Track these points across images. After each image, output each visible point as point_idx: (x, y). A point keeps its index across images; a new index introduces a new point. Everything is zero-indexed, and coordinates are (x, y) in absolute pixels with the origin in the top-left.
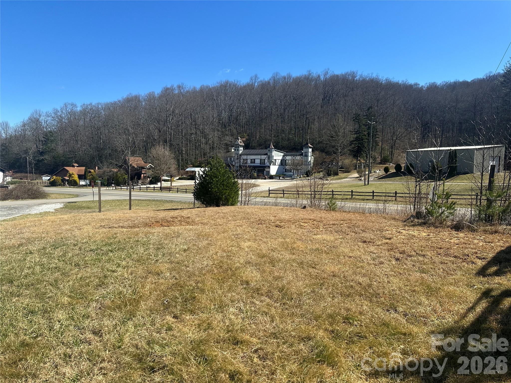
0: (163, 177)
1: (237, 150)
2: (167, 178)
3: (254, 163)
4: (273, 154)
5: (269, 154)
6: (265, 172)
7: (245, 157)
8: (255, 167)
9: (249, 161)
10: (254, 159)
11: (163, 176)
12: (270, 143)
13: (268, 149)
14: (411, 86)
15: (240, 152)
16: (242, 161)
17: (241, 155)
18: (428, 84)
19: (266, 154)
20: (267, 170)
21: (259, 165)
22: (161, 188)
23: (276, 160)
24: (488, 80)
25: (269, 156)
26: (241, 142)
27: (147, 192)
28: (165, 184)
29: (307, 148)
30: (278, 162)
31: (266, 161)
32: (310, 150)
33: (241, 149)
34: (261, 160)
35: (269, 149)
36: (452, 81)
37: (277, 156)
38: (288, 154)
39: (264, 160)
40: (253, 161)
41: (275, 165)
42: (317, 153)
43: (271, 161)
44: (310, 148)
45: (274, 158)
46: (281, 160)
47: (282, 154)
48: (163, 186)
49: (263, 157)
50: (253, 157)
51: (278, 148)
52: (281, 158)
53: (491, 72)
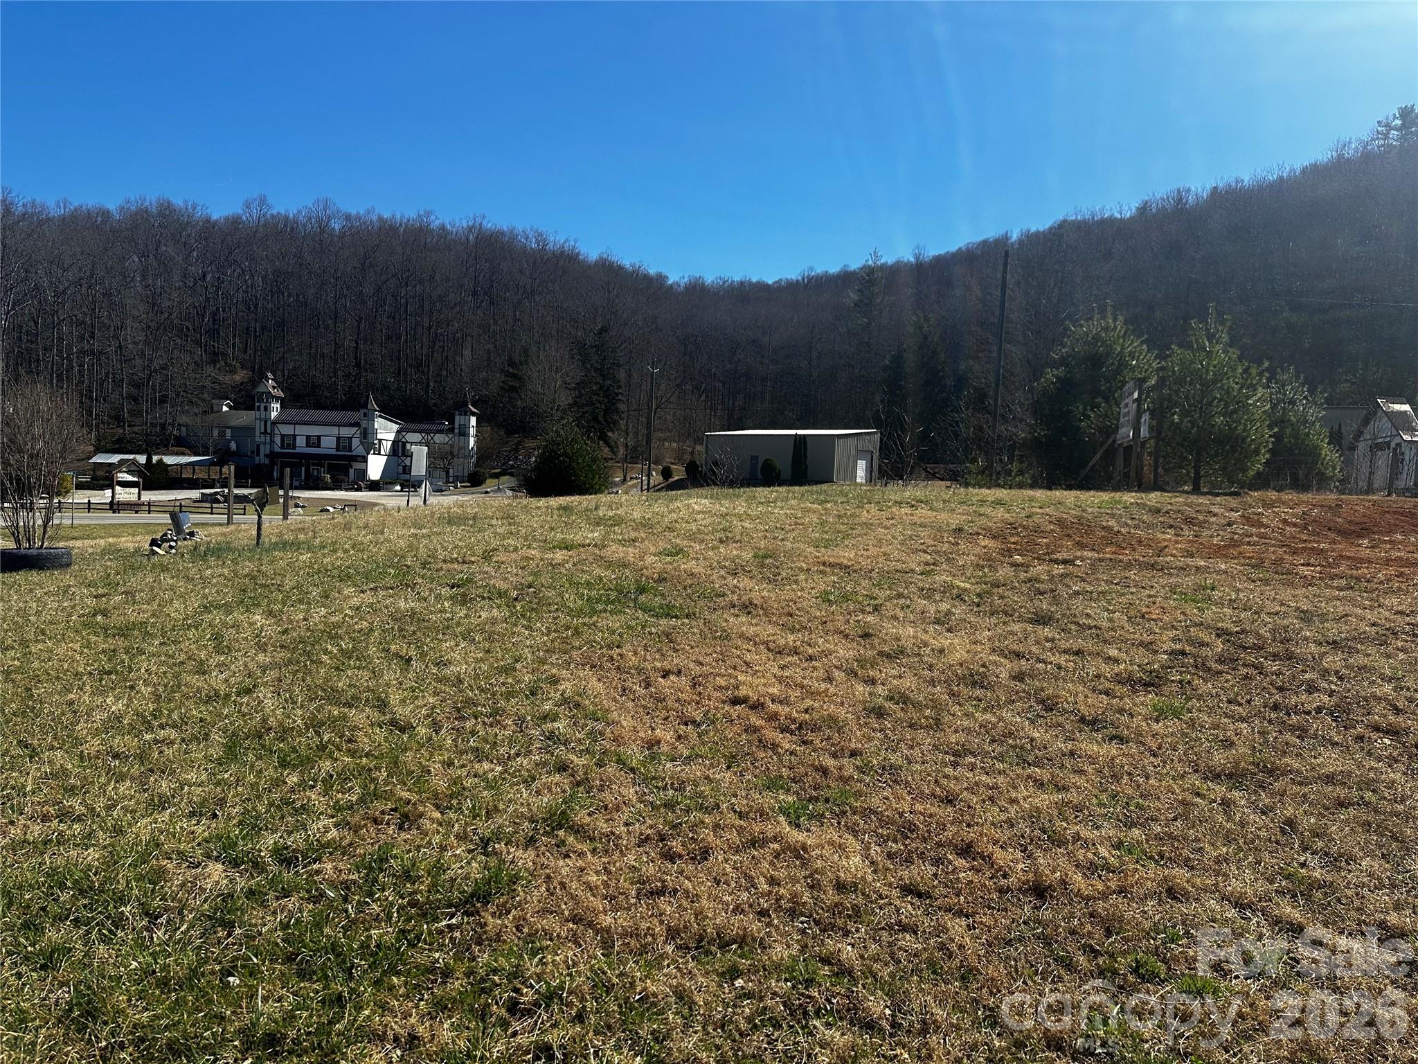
0: (119, 475)
1: (262, 409)
2: (129, 478)
3: (319, 446)
4: (376, 424)
5: (364, 424)
6: (351, 471)
7: (287, 430)
8: (320, 458)
9: (301, 441)
10: (319, 437)
11: (120, 472)
12: (368, 397)
13: (362, 411)
15: (274, 415)
16: (278, 440)
17: (274, 423)
18: (686, 279)
19: (357, 424)
20: (357, 466)
21: (334, 452)
22: (111, 504)
23: (380, 440)
24: (806, 286)
25: (365, 429)
26: (274, 388)
28: (124, 495)
29: (465, 414)
30: (387, 446)
31: (356, 442)
32: (473, 420)
33: (276, 406)
34: (338, 438)
35: (366, 411)
36: (737, 278)
37: (386, 431)
38: (412, 426)
39: (350, 439)
40: (314, 441)
41: (379, 454)
42: (487, 429)
43: (371, 446)
44: (473, 414)
45: (379, 436)
46: (393, 442)
47: (395, 427)
48: (118, 498)
49: (346, 432)
50: (314, 431)
51: (390, 412)
52: (392, 436)
53: (811, 269)
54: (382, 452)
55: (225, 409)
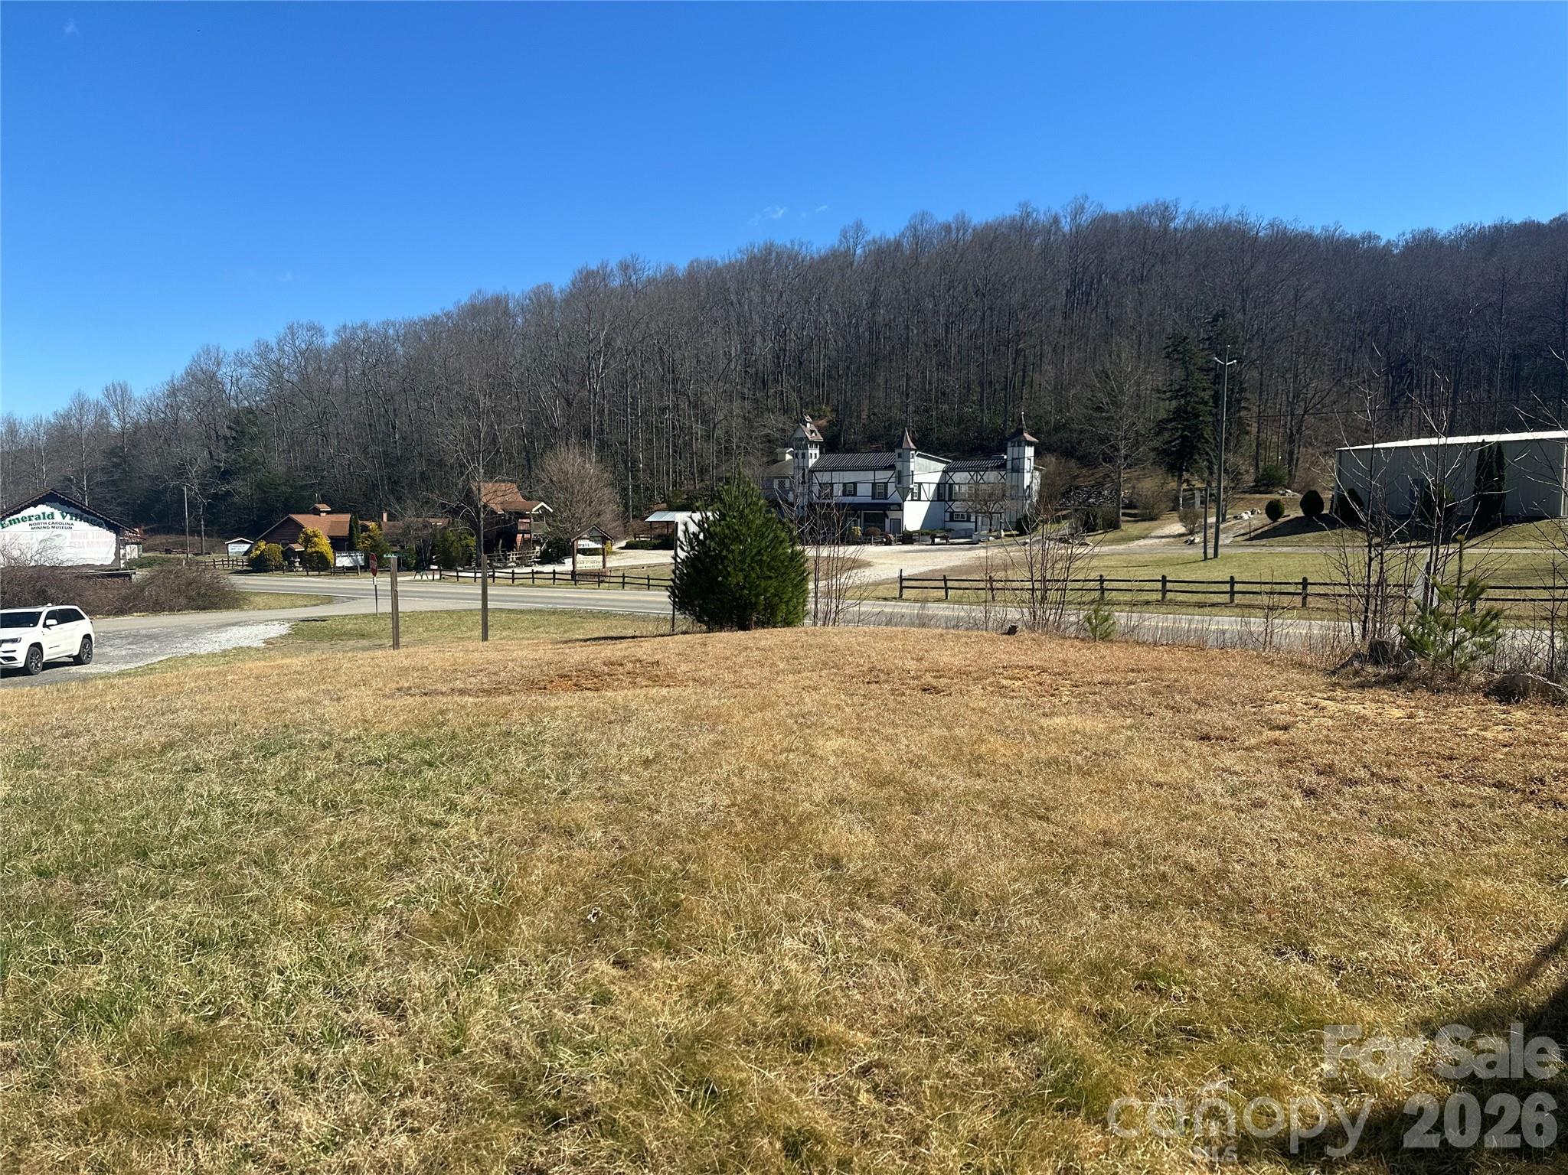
0: (580, 542)
1: (800, 456)
2: (592, 545)
3: (855, 494)
4: (912, 465)
5: (899, 466)
6: (887, 521)
7: (825, 477)
8: (856, 508)
9: (838, 490)
10: (855, 484)
11: (581, 538)
12: (904, 432)
13: (897, 451)
14: (1352, 244)
15: (811, 462)
16: (816, 489)
17: (812, 471)
18: (1408, 236)
19: (892, 467)
20: (893, 515)
21: (869, 500)
22: (573, 573)
23: (920, 484)
25: (900, 472)
26: (812, 432)
27: (533, 586)
28: (585, 563)
29: (1019, 446)
30: (929, 491)
31: (891, 488)
32: (1030, 452)
33: (814, 452)
34: (874, 484)
35: (900, 451)
37: (926, 472)
38: (959, 464)
39: (886, 484)
40: (850, 489)
41: (919, 500)
42: (1051, 459)
43: (907, 489)
44: (1030, 444)
45: (917, 479)
46: (938, 484)
47: (941, 466)
48: (579, 567)
49: (882, 476)
50: (850, 477)
51: (929, 447)
52: (936, 478)
54: (923, 497)
55: (788, 457)
